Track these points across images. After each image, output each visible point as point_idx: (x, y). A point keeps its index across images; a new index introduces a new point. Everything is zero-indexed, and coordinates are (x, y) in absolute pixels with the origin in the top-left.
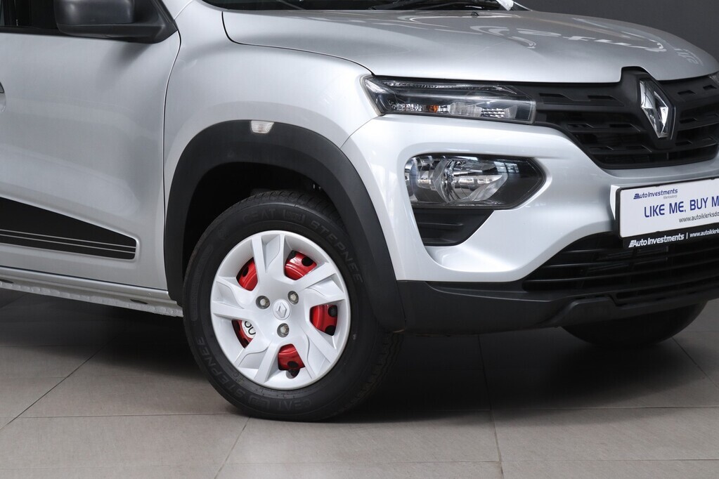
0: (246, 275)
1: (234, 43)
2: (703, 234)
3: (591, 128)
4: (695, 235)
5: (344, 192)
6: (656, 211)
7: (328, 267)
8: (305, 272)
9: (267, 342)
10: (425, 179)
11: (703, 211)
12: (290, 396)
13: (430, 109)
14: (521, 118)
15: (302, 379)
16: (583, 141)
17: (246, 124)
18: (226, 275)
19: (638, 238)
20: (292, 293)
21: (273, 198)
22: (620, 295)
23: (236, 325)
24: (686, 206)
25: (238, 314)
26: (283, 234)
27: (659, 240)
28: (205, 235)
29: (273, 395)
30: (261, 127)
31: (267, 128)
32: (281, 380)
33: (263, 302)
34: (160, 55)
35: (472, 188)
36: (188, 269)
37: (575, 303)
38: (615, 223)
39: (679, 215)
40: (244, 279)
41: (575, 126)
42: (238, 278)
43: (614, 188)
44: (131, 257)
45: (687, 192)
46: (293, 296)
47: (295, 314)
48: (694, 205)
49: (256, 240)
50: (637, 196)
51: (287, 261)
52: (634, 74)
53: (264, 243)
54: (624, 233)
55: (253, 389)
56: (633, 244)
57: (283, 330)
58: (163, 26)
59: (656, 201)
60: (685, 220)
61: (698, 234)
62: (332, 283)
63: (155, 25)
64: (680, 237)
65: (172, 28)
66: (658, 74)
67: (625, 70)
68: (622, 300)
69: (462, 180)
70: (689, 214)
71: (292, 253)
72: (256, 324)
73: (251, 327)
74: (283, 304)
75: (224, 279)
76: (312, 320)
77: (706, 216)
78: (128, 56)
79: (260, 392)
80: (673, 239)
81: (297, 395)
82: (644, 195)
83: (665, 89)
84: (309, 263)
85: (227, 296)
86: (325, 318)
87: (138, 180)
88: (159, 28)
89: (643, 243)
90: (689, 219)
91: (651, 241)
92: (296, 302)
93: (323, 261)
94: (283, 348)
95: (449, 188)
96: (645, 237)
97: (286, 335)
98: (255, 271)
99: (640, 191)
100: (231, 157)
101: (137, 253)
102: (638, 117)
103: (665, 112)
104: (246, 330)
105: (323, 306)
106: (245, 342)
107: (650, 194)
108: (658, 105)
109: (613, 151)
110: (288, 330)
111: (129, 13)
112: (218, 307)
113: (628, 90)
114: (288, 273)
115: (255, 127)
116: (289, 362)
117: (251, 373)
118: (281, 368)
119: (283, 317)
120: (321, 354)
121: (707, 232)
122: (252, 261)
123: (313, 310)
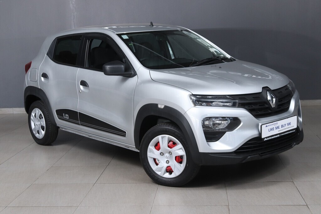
0: (157, 146)
1: (153, 81)
2: (285, 134)
3: (254, 107)
4: (282, 134)
5: (185, 128)
6: (272, 129)
7: (180, 146)
8: (174, 147)
9: (163, 164)
10: (207, 123)
11: (285, 127)
12: (170, 180)
13: (209, 104)
14: (234, 105)
15: (173, 175)
16: (250, 111)
17: (157, 105)
18: (152, 146)
19: (267, 138)
20: (170, 152)
21: (165, 126)
22: (261, 153)
23: (155, 160)
24: (280, 127)
25: (155, 157)
26: (167, 136)
27: (273, 137)
28: (145, 135)
29: (165, 179)
30: (161, 106)
31: (163, 107)
32: (167, 175)
33: (162, 154)
34: (132, 82)
35: (219, 124)
36: (141, 144)
37: (249, 157)
38: (260, 134)
39: (278, 130)
40: (156, 147)
41: (249, 107)
42: (155, 147)
43: (260, 124)
44: (125, 136)
45: (280, 123)
46: (170, 153)
47: (171, 157)
48: (282, 126)
49: (160, 137)
50: (267, 126)
51: (168, 143)
52: (266, 89)
53: (162, 138)
54: (263, 137)
55: (159, 177)
56: (265, 139)
57: (167, 162)
58: (133, 73)
59: (271, 127)
60: (280, 131)
61: (283, 134)
62: (181, 150)
63: (131, 73)
64: (278, 136)
65: (135, 74)
66: (272, 88)
67: (263, 88)
68: (262, 155)
69: (217, 122)
71: (170, 141)
72: (160, 159)
73: (158, 160)
74: (167, 155)
75: (151, 147)
76: (176, 160)
77: (286, 129)
78: (124, 80)
79: (161, 178)
80: (276, 136)
81: (172, 180)
82: (269, 126)
83: (273, 92)
84: (175, 144)
85: (151, 151)
86: (179, 159)
87: (126, 115)
88: (132, 74)
89: (268, 139)
90: (281, 130)
91: (270, 138)
92: (171, 154)
93: (179, 144)
94: (167, 167)
95: (214, 124)
96: (269, 137)
97: (168, 163)
98: (159, 144)
99: (267, 125)
100: (152, 114)
101: (126, 135)
102: (267, 102)
103: (274, 99)
104: (157, 161)
105: (179, 156)
106: (157, 164)
107: (270, 125)
108: (272, 98)
109: (260, 113)
110: (169, 162)
111: (123, 69)
112: (149, 154)
113: (264, 94)
114: (169, 147)
115: (159, 106)
116: (169, 170)
117: (159, 173)
118: (167, 172)
119: (168, 158)
120: (178, 169)
121: (286, 133)
122: (159, 142)
123: (176, 157)
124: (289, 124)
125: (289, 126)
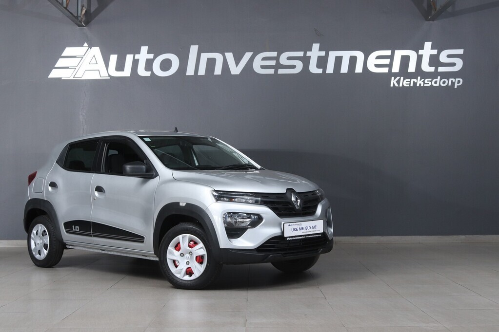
0: (177, 247)
1: (175, 180)
2: (309, 236)
3: (277, 206)
4: (307, 237)
5: (206, 223)
6: (295, 230)
7: (201, 245)
8: (194, 246)
9: (183, 267)
10: (229, 220)
11: (310, 230)
12: (189, 282)
13: (231, 200)
14: (256, 203)
15: (193, 277)
16: (273, 209)
17: (178, 203)
18: (171, 247)
19: (290, 237)
20: (191, 252)
21: (186, 225)
22: (285, 254)
23: (174, 261)
24: (304, 228)
25: (174, 258)
26: (188, 235)
27: (296, 238)
28: (165, 235)
29: (184, 282)
30: (182, 204)
31: (184, 204)
32: (187, 278)
33: (182, 255)
34: (153, 183)
35: (243, 222)
36: (160, 245)
37: (271, 255)
38: (283, 233)
39: (302, 231)
41: (272, 205)
42: (175, 248)
43: (283, 223)
44: (143, 242)
45: (304, 224)
46: (191, 253)
47: (191, 258)
48: (307, 228)
49: (180, 236)
50: (289, 225)
51: (189, 243)
52: (290, 190)
53: (183, 238)
54: (285, 236)
55: (179, 280)
56: (288, 239)
57: (188, 263)
58: (154, 174)
59: (295, 227)
62: (202, 249)
64: (303, 237)
65: (157, 175)
66: (298, 191)
67: (287, 189)
68: (285, 255)
69: (240, 220)
70: (305, 230)
71: (191, 240)
72: (180, 261)
73: (178, 262)
74: (188, 255)
75: (171, 248)
76: (196, 260)
78: (144, 183)
79: (181, 281)
80: (300, 238)
81: (192, 282)
82: (291, 225)
83: (299, 195)
84: (196, 243)
85: (172, 253)
86: (200, 260)
87: (146, 218)
88: (153, 175)
89: (291, 239)
90: (305, 232)
91: (293, 238)
92: (192, 255)
93: (200, 243)
94: (188, 268)
95: (236, 222)
96: (292, 237)
98: (180, 246)
99: (290, 224)
100: (174, 213)
101: (145, 241)
102: (291, 203)
103: (299, 201)
104: (177, 263)
105: (199, 256)
106: (176, 266)
107: (293, 225)
108: (297, 199)
109: (283, 212)
111: (144, 170)
112: (169, 256)
113: (288, 195)
114: (189, 246)
115: (181, 204)
116: (189, 272)
117: (178, 276)
118: (187, 274)
119: (188, 259)
120: (199, 270)
121: (311, 236)
122: (179, 243)
123: (196, 257)
124: (315, 227)
125: (315, 229)
